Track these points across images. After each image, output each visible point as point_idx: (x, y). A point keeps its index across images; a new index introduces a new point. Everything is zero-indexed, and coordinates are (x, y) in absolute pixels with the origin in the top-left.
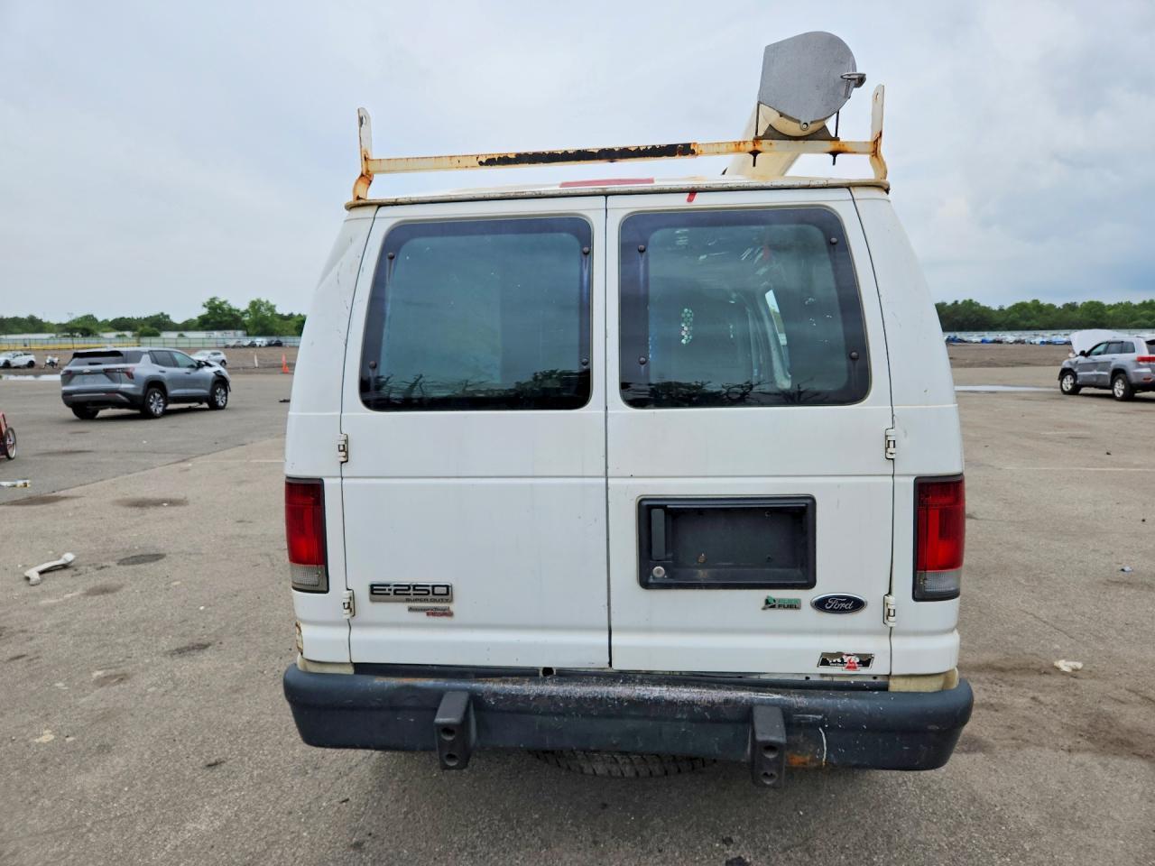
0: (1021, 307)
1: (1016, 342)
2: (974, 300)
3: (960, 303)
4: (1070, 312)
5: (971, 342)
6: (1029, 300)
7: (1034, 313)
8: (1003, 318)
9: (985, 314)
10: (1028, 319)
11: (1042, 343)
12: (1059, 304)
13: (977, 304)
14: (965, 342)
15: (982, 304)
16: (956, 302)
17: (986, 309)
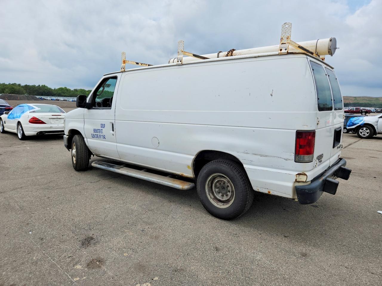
0: (61, 89)
1: (64, 100)
2: (46, 85)
3: (41, 86)
4: (76, 92)
5: (48, 100)
6: (63, 87)
7: (66, 91)
8: (56, 92)
9: (50, 91)
10: (64, 93)
11: (73, 101)
12: (72, 89)
13: (47, 87)
14: (45, 99)
15: (49, 87)
16: (39, 85)
17: (50, 89)
